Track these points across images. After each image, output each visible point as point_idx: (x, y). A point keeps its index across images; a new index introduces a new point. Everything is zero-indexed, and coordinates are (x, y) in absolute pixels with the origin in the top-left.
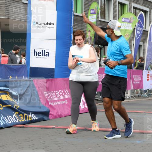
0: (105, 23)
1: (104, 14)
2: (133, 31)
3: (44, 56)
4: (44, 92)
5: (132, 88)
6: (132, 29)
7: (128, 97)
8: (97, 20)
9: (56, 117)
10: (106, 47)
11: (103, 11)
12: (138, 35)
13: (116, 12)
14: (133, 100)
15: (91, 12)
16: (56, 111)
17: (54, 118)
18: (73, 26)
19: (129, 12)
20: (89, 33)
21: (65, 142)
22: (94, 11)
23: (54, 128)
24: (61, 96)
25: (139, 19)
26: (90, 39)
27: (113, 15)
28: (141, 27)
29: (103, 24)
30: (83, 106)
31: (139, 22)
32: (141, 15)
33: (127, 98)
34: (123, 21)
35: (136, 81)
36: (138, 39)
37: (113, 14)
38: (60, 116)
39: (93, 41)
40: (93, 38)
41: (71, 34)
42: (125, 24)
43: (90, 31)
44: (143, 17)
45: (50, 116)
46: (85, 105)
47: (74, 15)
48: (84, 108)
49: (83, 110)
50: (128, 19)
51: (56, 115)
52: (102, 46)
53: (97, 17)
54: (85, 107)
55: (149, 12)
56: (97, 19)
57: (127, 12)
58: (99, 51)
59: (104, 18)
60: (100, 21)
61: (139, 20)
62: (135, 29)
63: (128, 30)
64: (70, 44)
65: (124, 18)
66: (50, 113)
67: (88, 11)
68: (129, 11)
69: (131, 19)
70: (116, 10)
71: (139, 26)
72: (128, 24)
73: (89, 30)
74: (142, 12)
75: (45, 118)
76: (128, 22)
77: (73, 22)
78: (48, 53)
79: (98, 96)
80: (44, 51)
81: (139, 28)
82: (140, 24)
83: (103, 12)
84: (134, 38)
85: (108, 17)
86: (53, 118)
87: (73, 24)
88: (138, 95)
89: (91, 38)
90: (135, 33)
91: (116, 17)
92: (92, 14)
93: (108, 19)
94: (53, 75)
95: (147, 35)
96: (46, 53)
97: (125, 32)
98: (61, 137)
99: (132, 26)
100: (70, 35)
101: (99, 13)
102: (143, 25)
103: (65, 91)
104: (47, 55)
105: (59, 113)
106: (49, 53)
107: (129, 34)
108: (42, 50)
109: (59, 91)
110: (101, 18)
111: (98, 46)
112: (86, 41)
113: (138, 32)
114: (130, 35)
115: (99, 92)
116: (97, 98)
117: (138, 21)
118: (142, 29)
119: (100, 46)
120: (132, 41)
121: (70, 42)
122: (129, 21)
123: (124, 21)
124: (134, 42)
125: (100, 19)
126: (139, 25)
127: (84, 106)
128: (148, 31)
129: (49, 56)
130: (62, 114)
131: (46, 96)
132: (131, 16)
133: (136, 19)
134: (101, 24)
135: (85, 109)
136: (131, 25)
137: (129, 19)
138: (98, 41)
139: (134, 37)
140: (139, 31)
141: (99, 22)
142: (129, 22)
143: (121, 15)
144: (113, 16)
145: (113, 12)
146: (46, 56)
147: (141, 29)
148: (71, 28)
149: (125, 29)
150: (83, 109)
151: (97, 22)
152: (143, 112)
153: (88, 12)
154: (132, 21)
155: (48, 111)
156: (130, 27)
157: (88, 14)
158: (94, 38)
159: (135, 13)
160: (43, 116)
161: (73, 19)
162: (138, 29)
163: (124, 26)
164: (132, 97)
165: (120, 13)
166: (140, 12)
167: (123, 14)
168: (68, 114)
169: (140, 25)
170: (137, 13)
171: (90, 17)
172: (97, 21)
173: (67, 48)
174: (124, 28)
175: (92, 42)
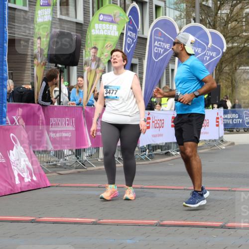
2: (120, 37)
6: (117, 34)
8: (53, 18)
10: (71, 67)
12: (129, 45)
13: (89, 2)
14: (121, 164)
15: (42, 2)
18: (7, 28)
19: (113, 3)
20: (39, 41)
22: (46, 2)
25: (130, 16)
26: (41, 54)
27: (84, 8)
29: (65, 24)
30: (28, 178)
31: (130, 23)
32: (134, 8)
34: (101, 19)
36: (129, 54)
37: (84, 6)
39: (46, 56)
40: (46, 51)
41: (3, 43)
42: (104, 25)
43: (40, 38)
44: (138, 13)
46: (32, 176)
47: (10, 8)
48: (30, 181)
49: (29, 185)
50: (110, 16)
52: (64, 66)
53: (53, 12)
54: (32, 180)
55: (148, 3)
56: (53, 15)
57: (110, 3)
59: (67, 14)
60: (60, 20)
61: (130, 18)
62: (122, 34)
63: (111, 36)
64: (3, 62)
65: (103, 15)
68: (112, 1)
69: (116, 16)
71: (130, 30)
72: (111, 25)
73: (38, 36)
74: (135, 4)
76: (110, 22)
77: (8, 21)
79: (57, 159)
81: (131, 32)
82: (133, 25)
83: (64, 2)
85: (74, 13)
87: (8, 24)
89: (42, 50)
90: (123, 42)
91: (89, 12)
92: (42, 5)
93: (74, 15)
95: (146, 46)
97: (105, 40)
99: (117, 28)
100: (3, 46)
101: (56, 5)
102: (138, 28)
107: (112, 43)
110: (61, 14)
111: (56, 66)
112: (33, 57)
113: (129, 41)
114: (115, 46)
115: (59, 151)
116: (55, 163)
117: (128, 21)
118: (136, 35)
119: (60, 66)
121: (3, 59)
122: (112, 20)
123: (102, 21)
125: (59, 16)
126: (130, 27)
127: (30, 178)
128: (146, 39)
132: (115, 11)
133: (125, 17)
134: (61, 26)
135: (33, 183)
136: (115, 26)
137: (112, 15)
140: (130, 37)
141: (58, 22)
142: (112, 22)
143: (98, 8)
144: (84, 11)
145: (84, 3)
147: (134, 35)
148: (4, 32)
149: (106, 34)
150: (28, 184)
151: (54, 21)
152: (139, 186)
153: (36, 3)
154: (117, 20)
156: (113, 31)
157: (35, 5)
158: (49, 50)
159: (123, 6)
161: (6, 16)
162: (129, 34)
163: (103, 30)
165: (96, 5)
166: (132, 3)
167: (102, 6)
169: (132, 28)
170: (126, 5)
171: (39, 11)
172: (52, 20)
174: (103, 34)
175: (44, 59)
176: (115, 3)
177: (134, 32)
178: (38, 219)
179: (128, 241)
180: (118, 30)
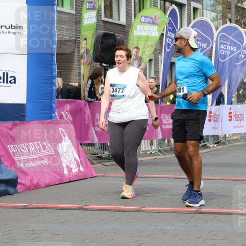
0: (112, 26)
1: (109, 10)
2: (160, 37)
3: (7, 83)
4: (8, 146)
5: (160, 137)
6: (158, 35)
7: (153, 152)
8: (98, 20)
9: (29, 189)
11: (109, 4)
13: (131, 5)
14: (162, 156)
15: (88, 5)
16: (29, 178)
17: (26, 190)
19: (154, 6)
20: (85, 42)
21: (45, 230)
22: (92, 5)
23: (25, 207)
24: (37, 151)
25: (170, 18)
26: (87, 53)
27: (127, 11)
28: (174, 31)
29: (108, 26)
30: (75, 168)
31: (170, 24)
32: (173, 10)
33: (151, 153)
34: (142, 21)
35: (167, 124)
36: (168, 53)
37: (126, 9)
38: (37, 187)
39: (92, 56)
40: (91, 51)
42: (145, 26)
43: (86, 39)
45: (19, 187)
46: (79, 167)
49: (76, 176)
50: (151, 18)
51: (30, 184)
52: (108, 65)
53: (98, 15)
54: (79, 170)
55: (186, 6)
56: (98, 18)
57: (150, 5)
58: (103, 73)
59: (111, 17)
60: (104, 21)
61: (170, 20)
62: (162, 35)
63: (152, 36)
64: (52, 62)
65: (145, 17)
66: (19, 181)
67: (83, 4)
68: (152, 4)
69: (157, 18)
70: (131, 3)
71: (169, 30)
72: (152, 26)
73: (84, 37)
74: (174, 6)
75: (11, 190)
77: (57, 24)
78: (13, 78)
79: (102, 151)
80: (7, 74)
81: (171, 33)
82: (172, 26)
83: (108, 6)
84: (162, 50)
85: (117, 16)
86: (23, 190)
88: (171, 148)
89: (87, 51)
90: (163, 42)
91: (131, 14)
93: (117, 18)
94: (24, 116)
96: (10, 77)
97: (147, 40)
98: (38, 222)
99: (158, 29)
101: (101, 9)
102: (177, 28)
103: (45, 143)
104: (13, 81)
105: (35, 182)
106: (15, 78)
107: (153, 43)
108: (4, 73)
109: (35, 143)
110: (105, 17)
111: (101, 65)
112: (80, 57)
113: (169, 41)
114: (156, 46)
115: (104, 144)
116: (100, 155)
117: (168, 22)
118: (175, 36)
119: (104, 65)
120: (160, 56)
121: (52, 59)
122: (153, 21)
123: (144, 22)
124: (162, 58)
125: (103, 18)
126: (170, 28)
129: (15, 82)
130: (40, 183)
131: (11, 152)
132: (156, 14)
133: (165, 19)
134: (105, 28)
135: (80, 174)
136: (156, 27)
137: (153, 17)
138: (100, 56)
139: (162, 48)
140: (170, 38)
141: (102, 24)
142: (153, 23)
143: (140, 11)
144: (127, 13)
145: (126, 6)
146: (10, 82)
147: (173, 36)
149: (147, 35)
150: (76, 174)
151: (98, 24)
152: (179, 176)
153: (82, 6)
154: (158, 21)
155: (15, 178)
156: (154, 32)
157: (81, 9)
158: (94, 50)
159: (163, 8)
160: (7, 188)
162: (168, 34)
163: (145, 31)
164: (160, 151)
165: (137, 8)
166: (172, 5)
167: (143, 8)
168: (50, 182)
169: (171, 29)
170: (166, 7)
171: (85, 14)
172: (97, 22)
173: (47, 69)
174: (144, 34)
175: (90, 58)
176: (155, 6)
177: (173, 33)
178: (85, 207)
179: (169, 228)
180: (158, 31)
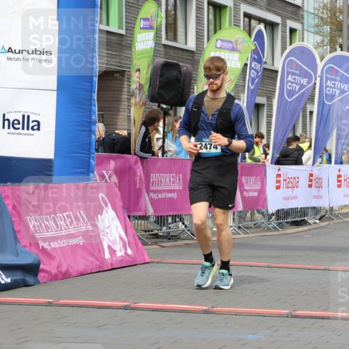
0: (176, 51)
1: (173, 29)
2: (243, 69)
3: (28, 129)
5: (240, 208)
6: (239, 66)
8: (156, 43)
9: (55, 278)
11: (172, 22)
12: (253, 80)
13: (203, 24)
14: (242, 235)
15: (142, 23)
16: (55, 263)
17: (51, 280)
19: (234, 25)
20: (137, 74)
22: (148, 23)
23: (50, 304)
25: (255, 42)
26: (140, 90)
27: (197, 32)
28: (259, 61)
29: (171, 52)
30: (121, 251)
32: (260, 32)
35: (250, 191)
36: (252, 91)
37: (197, 28)
38: (66, 275)
41: (93, 77)
42: (222, 53)
43: (139, 70)
45: (41, 275)
46: (126, 249)
47: (101, 31)
49: (122, 261)
50: (230, 42)
51: (57, 272)
52: (169, 107)
53: (157, 37)
54: (126, 253)
55: (280, 26)
56: (156, 40)
57: (230, 25)
59: (175, 39)
60: (164, 45)
61: (255, 45)
62: (246, 65)
63: (231, 67)
64: (91, 102)
65: (222, 40)
66: (42, 266)
67: (135, 21)
68: (233, 23)
69: (238, 42)
70: (203, 21)
72: (232, 54)
74: (261, 26)
75: (30, 279)
76: (230, 50)
77: (99, 48)
78: (36, 124)
79: (158, 227)
80: (28, 117)
81: (256, 63)
82: (258, 54)
83: (171, 24)
84: (244, 86)
85: (184, 37)
86: (47, 280)
87: (99, 52)
88: (255, 224)
89: (141, 86)
91: (203, 36)
92: (143, 28)
93: (183, 41)
94: (51, 176)
95: (276, 81)
96: (33, 122)
98: (67, 326)
99: (239, 58)
101: (161, 28)
102: (264, 57)
104: (36, 127)
106: (39, 122)
107: (233, 77)
108: (24, 116)
110: (167, 39)
111: (159, 106)
113: (254, 74)
114: (236, 80)
117: (254, 48)
118: (261, 67)
119: (164, 106)
120: (242, 95)
121: (91, 96)
122: (233, 47)
123: (220, 48)
124: (244, 98)
125: (164, 41)
128: (277, 72)
129: (39, 129)
130: (71, 271)
132: (237, 36)
134: (166, 54)
135: (127, 258)
136: (236, 56)
137: (233, 41)
138: (158, 93)
139: (245, 84)
140: (254, 70)
141: (162, 49)
142: (233, 49)
143: (215, 32)
144: (197, 35)
145: (196, 25)
146: (32, 129)
147: (258, 67)
150: (121, 258)
151: (157, 49)
152: (266, 265)
153: (135, 24)
154: (239, 47)
155: (36, 262)
156: (234, 62)
157: (134, 28)
158: (150, 86)
159: (247, 29)
160: (24, 276)
162: (253, 65)
164: (239, 228)
165: (212, 28)
166: (259, 24)
167: (220, 29)
169: (256, 57)
171: (139, 35)
172: (155, 46)
175: (144, 97)
176: (237, 25)
177: (259, 63)
178: (133, 306)
